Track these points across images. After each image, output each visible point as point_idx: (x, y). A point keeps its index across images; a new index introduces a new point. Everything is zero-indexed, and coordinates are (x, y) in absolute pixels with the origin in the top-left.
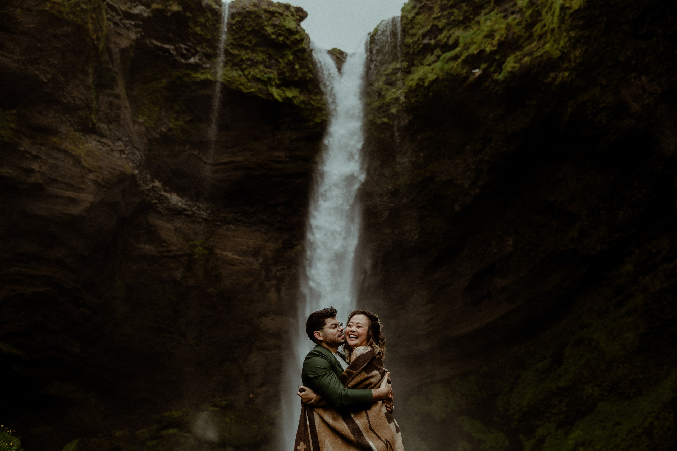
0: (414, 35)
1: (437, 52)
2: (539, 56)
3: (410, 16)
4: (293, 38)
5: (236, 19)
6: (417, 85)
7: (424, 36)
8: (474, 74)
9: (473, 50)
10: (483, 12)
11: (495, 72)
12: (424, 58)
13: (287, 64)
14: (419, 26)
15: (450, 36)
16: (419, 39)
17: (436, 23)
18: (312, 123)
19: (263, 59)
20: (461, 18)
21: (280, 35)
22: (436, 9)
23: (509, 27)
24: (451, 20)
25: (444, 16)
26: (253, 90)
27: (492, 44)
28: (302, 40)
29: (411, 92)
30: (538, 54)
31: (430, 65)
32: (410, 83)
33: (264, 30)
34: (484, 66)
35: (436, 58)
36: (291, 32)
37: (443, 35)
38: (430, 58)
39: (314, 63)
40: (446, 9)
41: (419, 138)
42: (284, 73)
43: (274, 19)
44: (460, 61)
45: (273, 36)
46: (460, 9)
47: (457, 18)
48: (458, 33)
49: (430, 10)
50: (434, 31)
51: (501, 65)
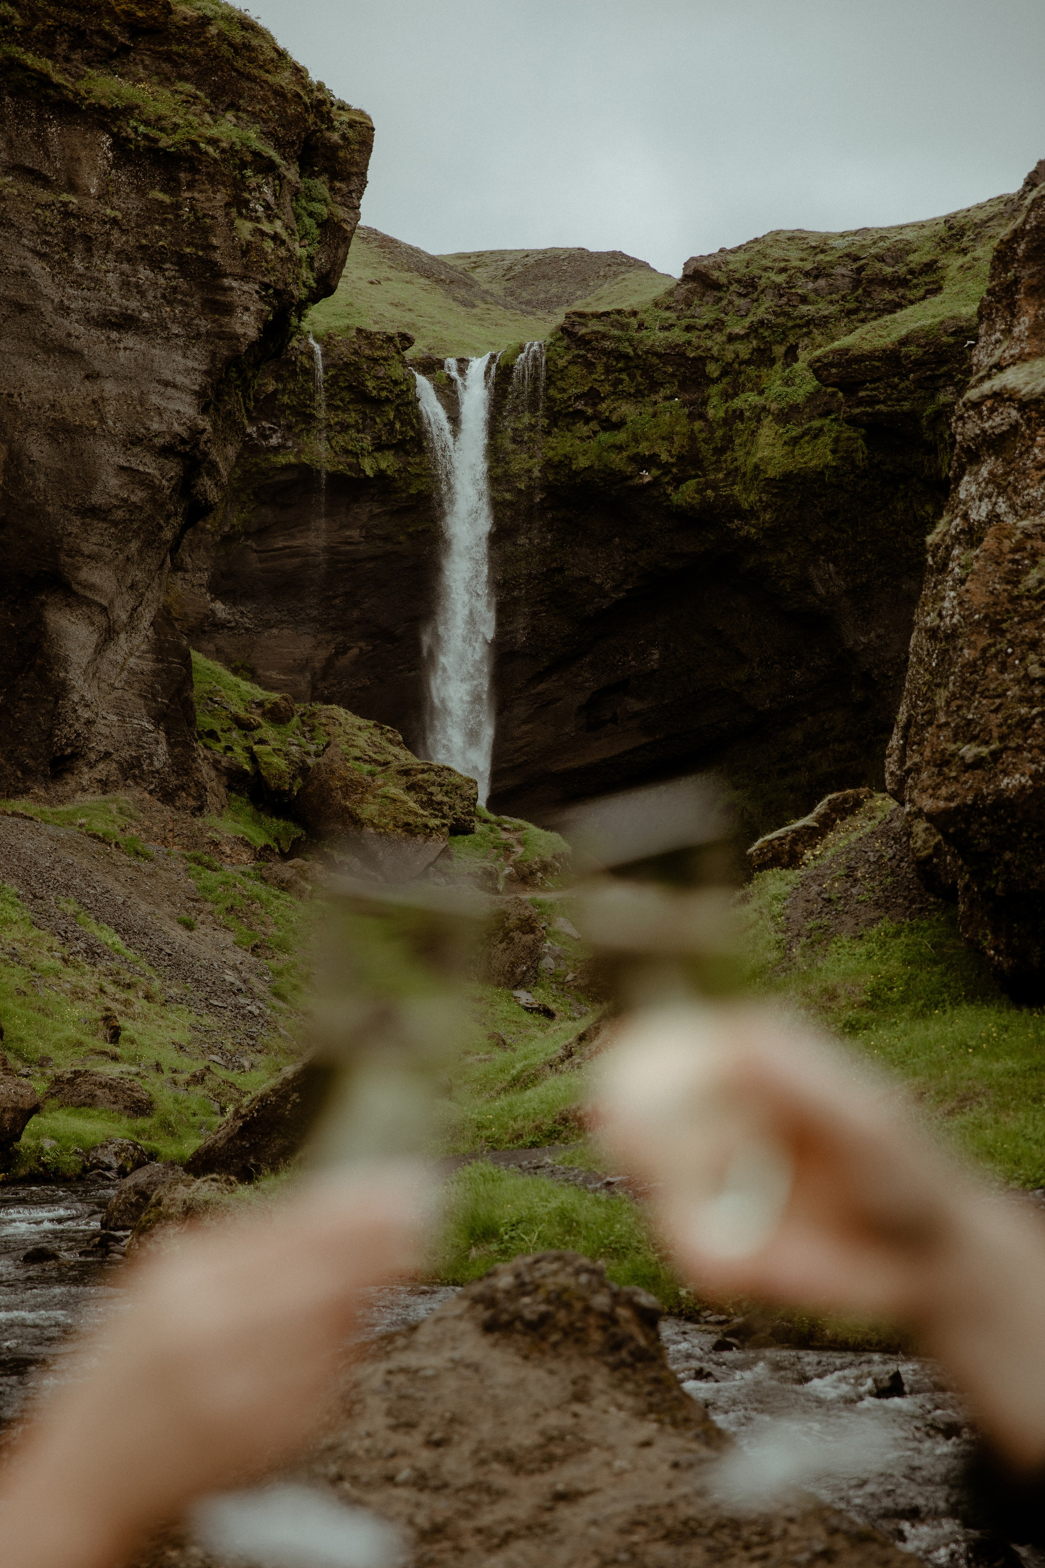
0: (564, 390)
1: (594, 425)
3: (561, 363)
4: (396, 390)
5: (330, 374)
6: (560, 462)
7: (578, 397)
8: (642, 477)
9: (644, 448)
10: (663, 392)
11: (668, 483)
12: (574, 424)
13: (385, 425)
14: (571, 381)
15: (615, 409)
16: (570, 398)
17: (596, 386)
18: (404, 495)
19: (356, 421)
20: (632, 391)
21: (383, 389)
22: (600, 369)
23: (692, 437)
24: (618, 389)
25: (610, 381)
26: (341, 467)
27: (670, 451)
28: (408, 390)
29: (549, 465)
31: (582, 439)
32: (551, 453)
33: (363, 384)
34: (656, 472)
35: (590, 433)
36: (396, 383)
37: (604, 405)
38: (584, 429)
39: (419, 417)
40: (614, 372)
41: (549, 516)
42: (379, 437)
43: (378, 368)
44: (625, 454)
45: (374, 393)
46: (632, 377)
47: (626, 388)
48: (626, 409)
49: (590, 366)
50: (593, 396)
51: (678, 482)
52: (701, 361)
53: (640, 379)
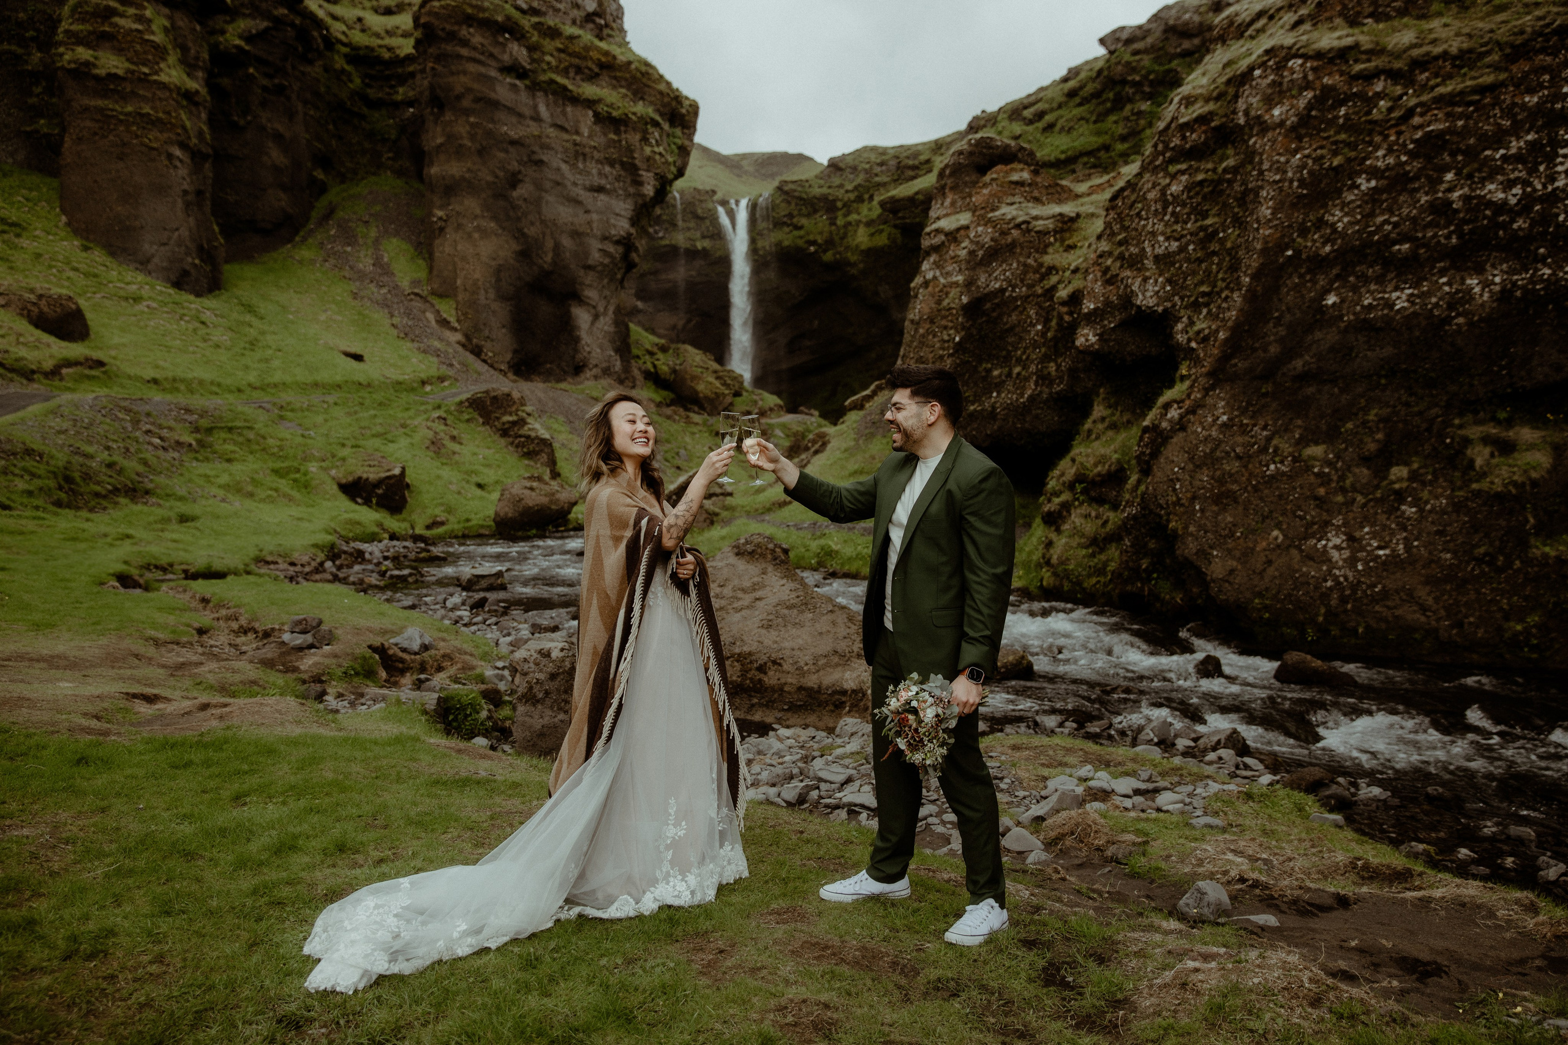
0: (779, 213)
1: (791, 228)
2: (844, 259)
3: (777, 202)
4: (710, 213)
5: (683, 207)
6: (778, 243)
7: (784, 216)
8: (810, 249)
9: (811, 238)
10: (819, 214)
11: (821, 252)
12: (783, 227)
13: (705, 228)
14: (782, 209)
15: (799, 221)
16: (781, 216)
19: (694, 227)
20: (806, 213)
22: (793, 204)
23: (831, 233)
26: (688, 246)
27: (821, 239)
28: (715, 213)
29: (773, 244)
31: (786, 234)
32: (774, 240)
34: (816, 247)
35: (789, 232)
37: (795, 220)
38: (786, 229)
40: (799, 206)
42: (703, 233)
43: (702, 204)
44: (803, 240)
45: (701, 214)
46: (806, 208)
48: (804, 221)
49: (789, 203)
50: (790, 216)
51: (825, 251)
52: (834, 201)
53: (809, 209)
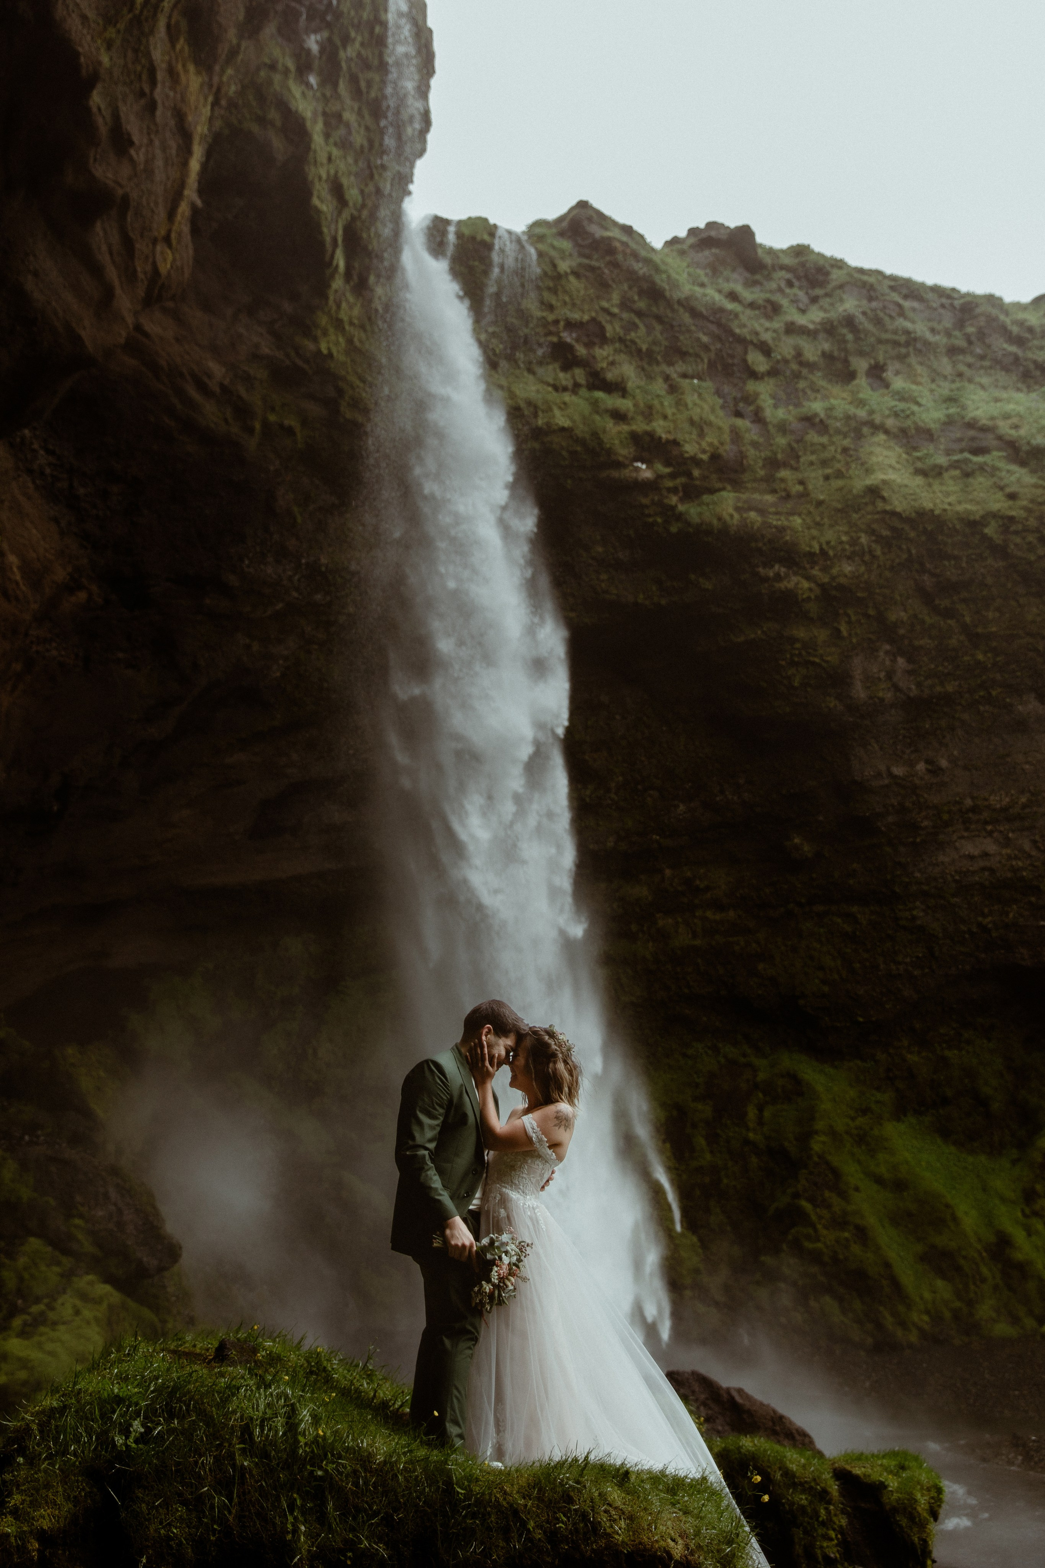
0: (552, 308)
1: (579, 374)
2: (776, 527)
7: (570, 325)
8: (637, 469)
10: (681, 366)
11: (676, 489)
14: (567, 299)
15: (615, 364)
16: (556, 322)
17: (603, 318)
20: (644, 347)
22: (615, 296)
24: (628, 337)
25: (621, 319)
27: (700, 444)
30: (774, 521)
31: (555, 388)
34: (660, 468)
35: (570, 384)
37: (603, 352)
40: (630, 310)
46: (650, 329)
47: (637, 340)
48: (628, 371)
50: (593, 332)
51: (689, 491)
52: (744, 343)
53: (659, 335)
